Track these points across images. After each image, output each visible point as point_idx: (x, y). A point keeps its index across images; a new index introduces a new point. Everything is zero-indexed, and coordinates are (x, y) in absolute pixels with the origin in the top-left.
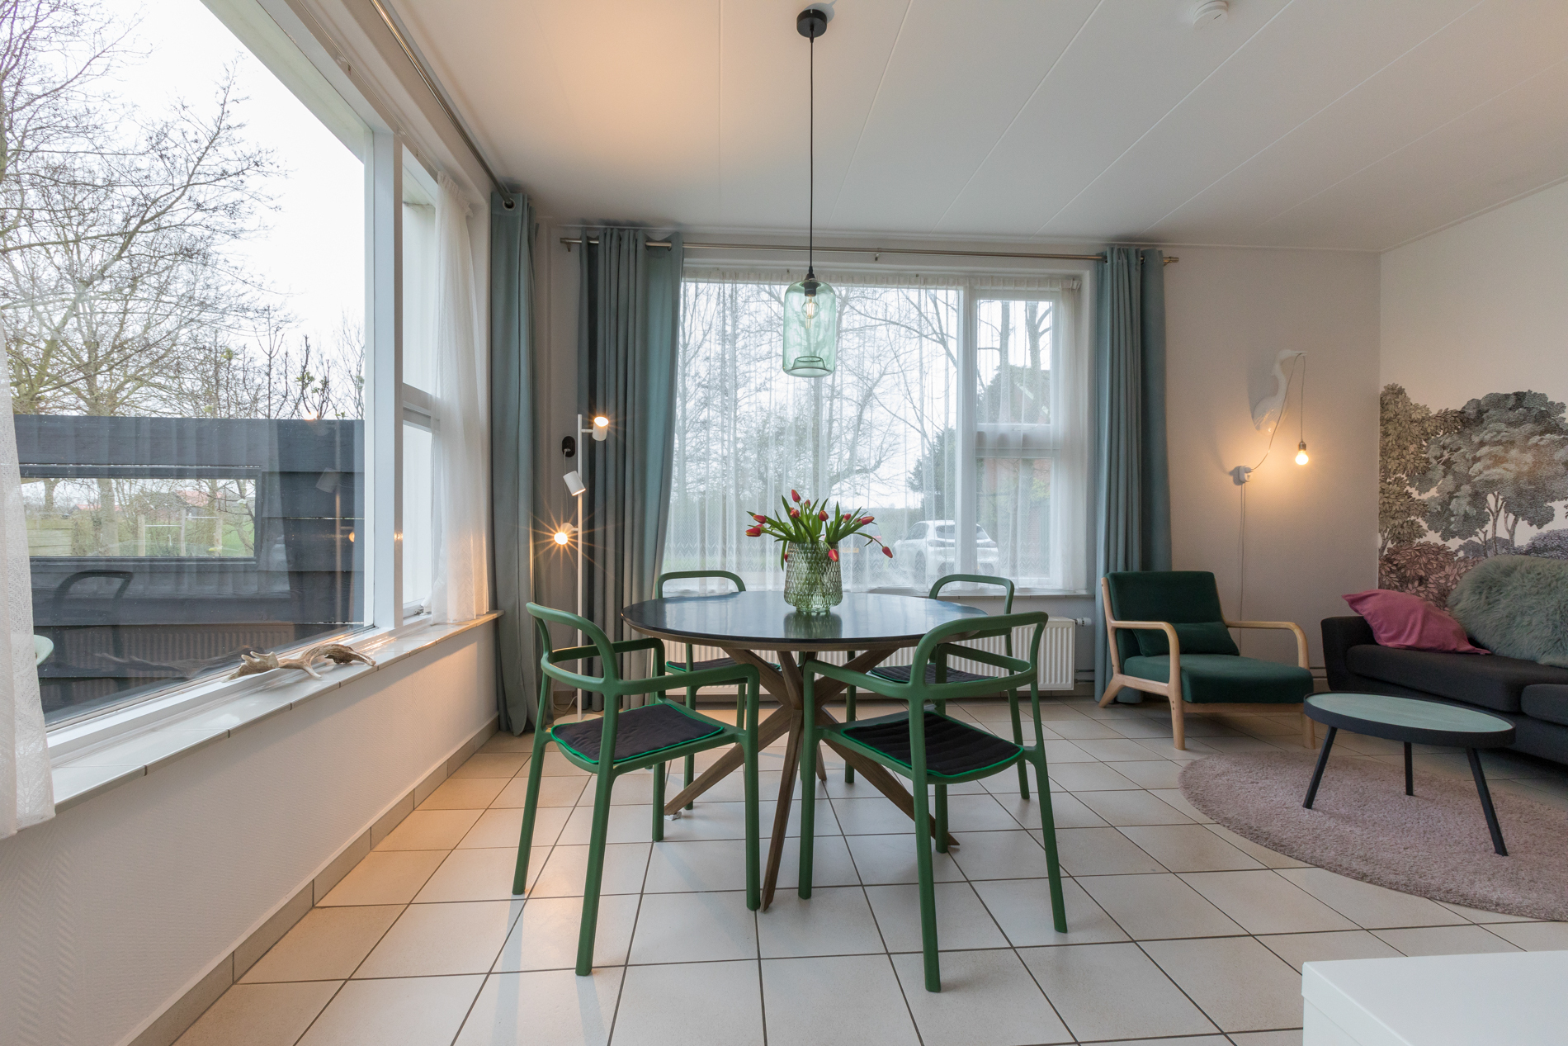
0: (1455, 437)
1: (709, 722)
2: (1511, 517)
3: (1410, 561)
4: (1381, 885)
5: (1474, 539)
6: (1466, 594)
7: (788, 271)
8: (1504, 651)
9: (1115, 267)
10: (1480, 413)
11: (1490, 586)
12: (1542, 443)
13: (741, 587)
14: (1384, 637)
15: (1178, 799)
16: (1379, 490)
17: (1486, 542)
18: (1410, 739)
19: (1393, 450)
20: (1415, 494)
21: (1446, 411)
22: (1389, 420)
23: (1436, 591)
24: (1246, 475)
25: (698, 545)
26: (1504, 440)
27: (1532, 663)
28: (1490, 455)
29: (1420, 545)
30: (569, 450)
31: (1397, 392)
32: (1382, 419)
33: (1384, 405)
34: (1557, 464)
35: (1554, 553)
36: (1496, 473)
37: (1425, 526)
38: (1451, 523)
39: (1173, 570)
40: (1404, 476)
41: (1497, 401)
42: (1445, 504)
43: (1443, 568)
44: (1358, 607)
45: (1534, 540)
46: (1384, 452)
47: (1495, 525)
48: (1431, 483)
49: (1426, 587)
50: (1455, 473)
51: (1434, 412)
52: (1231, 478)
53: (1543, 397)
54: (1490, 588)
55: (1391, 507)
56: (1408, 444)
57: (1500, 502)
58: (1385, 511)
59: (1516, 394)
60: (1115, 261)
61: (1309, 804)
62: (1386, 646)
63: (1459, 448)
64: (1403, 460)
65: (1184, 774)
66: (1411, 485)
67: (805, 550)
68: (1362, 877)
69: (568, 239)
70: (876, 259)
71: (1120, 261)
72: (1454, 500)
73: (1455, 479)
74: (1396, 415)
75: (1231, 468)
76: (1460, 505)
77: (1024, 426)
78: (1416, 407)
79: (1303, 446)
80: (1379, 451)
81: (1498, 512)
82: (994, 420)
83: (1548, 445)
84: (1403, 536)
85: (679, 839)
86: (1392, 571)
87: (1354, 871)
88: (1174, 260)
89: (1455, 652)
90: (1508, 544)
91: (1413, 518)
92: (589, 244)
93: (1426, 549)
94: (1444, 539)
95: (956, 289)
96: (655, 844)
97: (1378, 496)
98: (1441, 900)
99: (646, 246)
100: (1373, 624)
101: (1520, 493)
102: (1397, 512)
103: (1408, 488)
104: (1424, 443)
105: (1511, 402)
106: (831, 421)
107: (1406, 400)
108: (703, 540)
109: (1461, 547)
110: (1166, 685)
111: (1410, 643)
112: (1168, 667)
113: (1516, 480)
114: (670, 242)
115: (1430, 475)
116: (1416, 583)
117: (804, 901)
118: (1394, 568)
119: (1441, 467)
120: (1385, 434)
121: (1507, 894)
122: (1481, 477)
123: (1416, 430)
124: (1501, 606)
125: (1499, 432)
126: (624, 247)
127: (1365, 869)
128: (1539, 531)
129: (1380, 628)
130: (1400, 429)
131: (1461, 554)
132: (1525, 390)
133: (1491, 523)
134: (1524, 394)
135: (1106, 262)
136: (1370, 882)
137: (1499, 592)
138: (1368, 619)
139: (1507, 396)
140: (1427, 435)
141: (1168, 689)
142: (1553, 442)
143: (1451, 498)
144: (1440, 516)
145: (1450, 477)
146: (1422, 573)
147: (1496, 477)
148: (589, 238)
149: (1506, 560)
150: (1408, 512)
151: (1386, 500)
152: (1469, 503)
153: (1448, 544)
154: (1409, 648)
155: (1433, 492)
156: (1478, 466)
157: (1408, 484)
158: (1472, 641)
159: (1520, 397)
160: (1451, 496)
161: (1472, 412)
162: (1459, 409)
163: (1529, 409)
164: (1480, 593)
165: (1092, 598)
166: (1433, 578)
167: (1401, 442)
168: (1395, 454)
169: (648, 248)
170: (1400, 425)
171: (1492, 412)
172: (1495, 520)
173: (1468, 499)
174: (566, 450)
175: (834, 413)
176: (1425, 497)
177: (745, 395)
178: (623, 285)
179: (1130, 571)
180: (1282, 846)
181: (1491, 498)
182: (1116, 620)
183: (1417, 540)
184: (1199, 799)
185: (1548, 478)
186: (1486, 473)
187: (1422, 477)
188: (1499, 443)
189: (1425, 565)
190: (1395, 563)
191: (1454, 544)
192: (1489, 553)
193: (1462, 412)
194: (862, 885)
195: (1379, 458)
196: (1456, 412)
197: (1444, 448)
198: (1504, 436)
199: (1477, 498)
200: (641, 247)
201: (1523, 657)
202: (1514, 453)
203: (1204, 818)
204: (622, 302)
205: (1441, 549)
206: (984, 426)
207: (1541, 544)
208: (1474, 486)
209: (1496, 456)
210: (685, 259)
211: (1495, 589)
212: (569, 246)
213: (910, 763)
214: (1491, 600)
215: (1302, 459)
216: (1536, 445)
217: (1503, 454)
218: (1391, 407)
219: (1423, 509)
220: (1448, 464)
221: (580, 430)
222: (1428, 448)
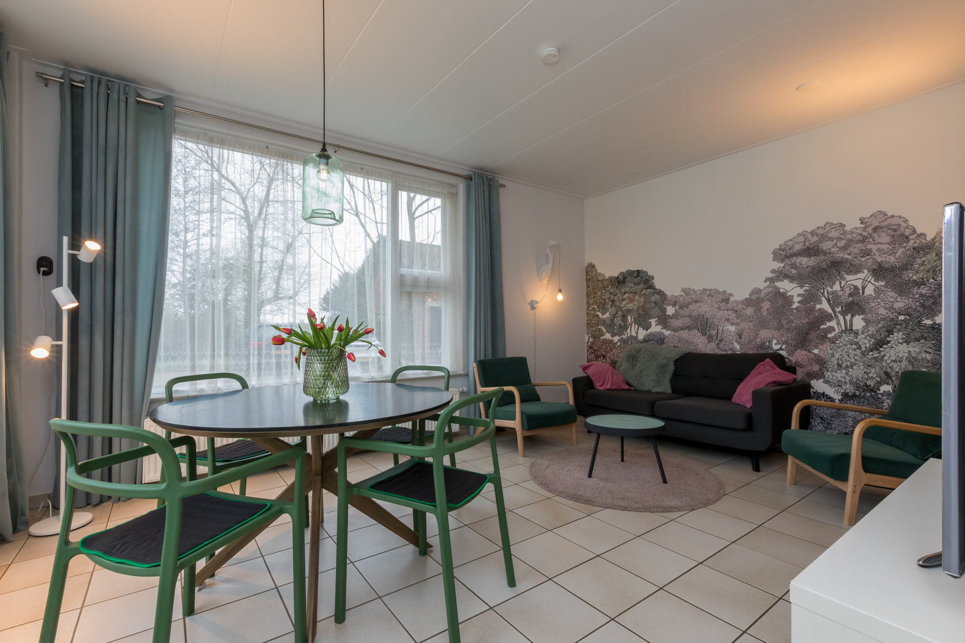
0: (615, 289)
1: (258, 502)
2: (637, 326)
3: (599, 348)
4: (634, 511)
5: (623, 336)
6: (624, 362)
7: (267, 148)
8: (640, 388)
9: (477, 185)
10: (624, 278)
11: (632, 358)
12: (646, 293)
13: (245, 385)
14: (597, 385)
15: (532, 485)
16: (586, 313)
17: (628, 338)
18: (623, 435)
19: (591, 294)
20: (600, 316)
21: (611, 277)
22: (589, 280)
23: (610, 362)
24: (536, 305)
25: (188, 352)
26: (633, 291)
27: (649, 392)
28: (629, 298)
29: (603, 340)
30: (46, 269)
31: (591, 266)
32: (586, 279)
33: (587, 272)
34: (652, 303)
35: (652, 342)
36: (630, 306)
37: (605, 331)
38: (614, 329)
39: (507, 357)
40: (596, 307)
41: (630, 273)
42: (612, 320)
43: (612, 350)
44: (586, 371)
45: (645, 336)
46: (588, 295)
47: (631, 330)
48: (607, 310)
49: (606, 360)
50: (615, 306)
51: (607, 277)
52: (529, 306)
53: (646, 272)
54: (633, 359)
55: (591, 322)
56: (597, 292)
57: (632, 319)
58: (589, 324)
59: (637, 271)
60: (477, 181)
61: (590, 476)
62: (600, 390)
63: (617, 294)
64: (595, 299)
65: (531, 470)
66: (599, 311)
67: (321, 354)
68: (625, 509)
69: (46, 75)
70: (335, 152)
71: (479, 181)
72: (616, 318)
73: (615, 309)
74: (592, 277)
75: (529, 301)
76: (618, 321)
77: (428, 272)
78: (600, 274)
79: (560, 291)
80: (585, 294)
81: (632, 324)
82: (410, 267)
83: (649, 294)
84: (596, 335)
85: (211, 608)
86: (592, 353)
87: (621, 507)
88: (503, 186)
89: (624, 390)
90: (636, 338)
91: (600, 327)
92: (72, 86)
93: (606, 342)
94: (612, 337)
95: (387, 182)
96: (187, 619)
97: (586, 316)
98: (656, 512)
99: (136, 100)
100: (593, 379)
101: (639, 315)
102: (593, 324)
103: (598, 313)
104: (603, 291)
105: (635, 274)
106: (261, 262)
107: (596, 270)
108: (193, 349)
109: (619, 340)
110: (513, 422)
111: (608, 387)
112: (515, 412)
113: (638, 309)
114: (162, 103)
115: (606, 306)
116: (602, 358)
117: (340, 625)
118: (593, 351)
119: (610, 303)
120: (588, 286)
121: (674, 502)
122: (625, 308)
123: (600, 285)
124: (638, 367)
125: (631, 288)
126: (114, 96)
127: (625, 504)
128: (647, 332)
129: (596, 381)
130: (594, 284)
131: (619, 343)
132: (640, 270)
133: (629, 329)
134: (640, 271)
135: (472, 180)
136: (629, 510)
137: (636, 361)
138: (591, 376)
139: (634, 271)
140: (604, 288)
141: (515, 424)
142: (650, 293)
143: (614, 317)
144: (610, 326)
145: (614, 308)
146: (604, 353)
147: (631, 308)
148: (71, 80)
149: (637, 346)
150: (598, 324)
151: (589, 318)
152: (621, 320)
153: (614, 339)
154: (608, 389)
155: (607, 315)
156: (624, 303)
157: (598, 311)
158: (628, 384)
159: (638, 271)
160: (614, 316)
161: (621, 278)
162: (617, 276)
163: (642, 278)
164: (629, 361)
165: (467, 375)
166: (608, 355)
167: (594, 290)
168: (592, 296)
169: (139, 102)
170: (594, 282)
171: (629, 278)
172: (631, 328)
173: (621, 318)
174: (42, 269)
175: (264, 257)
176: (604, 317)
177: (193, 238)
178: (112, 128)
179: (487, 358)
180: (589, 501)
181: (629, 318)
182: (483, 387)
183: (602, 338)
184: (544, 484)
185: (649, 309)
186: (627, 306)
187: (603, 308)
188: (631, 292)
189: (605, 349)
190: (593, 348)
191: (616, 339)
192: (629, 343)
193: (618, 278)
194: (380, 597)
195: (586, 298)
196: (615, 277)
197: (611, 294)
198: (633, 290)
199: (624, 317)
200: (131, 100)
201: (646, 389)
202: (637, 297)
203: (549, 495)
204: (112, 143)
205: (611, 341)
206: (405, 271)
207: (647, 338)
208: (623, 312)
209: (630, 298)
210: (176, 120)
211: (634, 360)
212: (46, 82)
213: (434, 501)
214: (633, 364)
215: (560, 297)
216: (645, 294)
217: (633, 298)
218: (590, 273)
219: (603, 322)
220: (613, 301)
221: (66, 251)
222: (605, 293)
